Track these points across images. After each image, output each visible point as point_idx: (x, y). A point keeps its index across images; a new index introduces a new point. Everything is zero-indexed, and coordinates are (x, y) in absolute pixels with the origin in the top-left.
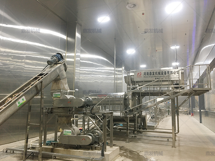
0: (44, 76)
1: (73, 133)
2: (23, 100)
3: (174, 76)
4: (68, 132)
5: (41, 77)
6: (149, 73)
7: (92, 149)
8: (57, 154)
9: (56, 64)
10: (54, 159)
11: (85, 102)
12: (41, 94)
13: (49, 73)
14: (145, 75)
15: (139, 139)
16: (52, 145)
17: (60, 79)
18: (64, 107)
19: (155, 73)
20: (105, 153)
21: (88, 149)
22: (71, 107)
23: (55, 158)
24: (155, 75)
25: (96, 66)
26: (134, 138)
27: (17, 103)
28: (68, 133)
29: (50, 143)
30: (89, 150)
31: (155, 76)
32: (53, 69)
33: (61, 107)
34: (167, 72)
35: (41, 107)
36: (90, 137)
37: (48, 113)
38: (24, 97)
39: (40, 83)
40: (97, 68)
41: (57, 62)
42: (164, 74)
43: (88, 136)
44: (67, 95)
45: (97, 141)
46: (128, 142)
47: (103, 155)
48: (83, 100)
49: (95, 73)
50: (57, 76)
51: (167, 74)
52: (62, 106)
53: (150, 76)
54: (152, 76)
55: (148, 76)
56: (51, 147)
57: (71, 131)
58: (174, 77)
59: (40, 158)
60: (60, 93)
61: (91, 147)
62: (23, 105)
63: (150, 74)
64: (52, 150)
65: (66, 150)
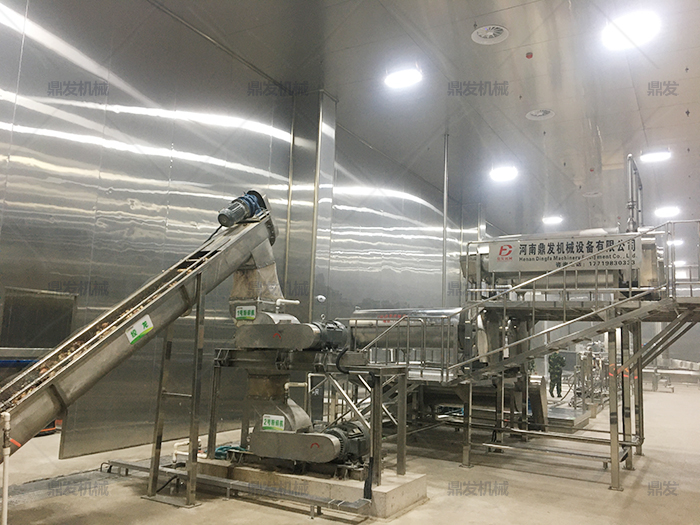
0: (208, 257)
1: (288, 426)
2: (145, 324)
3: (618, 257)
4: (274, 422)
5: (198, 261)
6: (537, 248)
7: (341, 476)
8: (241, 483)
9: (245, 222)
10: (232, 497)
11: (321, 335)
12: (198, 310)
13: (222, 249)
14: (523, 254)
15: (509, 459)
16: (230, 457)
17: (254, 267)
18: (264, 349)
19: (555, 248)
20: (375, 488)
21: (330, 475)
22: (281, 350)
23: (236, 497)
24: (556, 254)
25: (388, 222)
26: (493, 456)
27: (128, 333)
28: (275, 426)
29: (226, 453)
30: (332, 477)
31: (555, 258)
32: (233, 238)
33: (257, 349)
34: (595, 245)
35: (196, 346)
36: (335, 440)
37: (221, 365)
38: (147, 318)
39: (194, 278)
40: (391, 229)
41: (245, 218)
42: (585, 249)
43: (328, 436)
44: (274, 312)
45: (356, 452)
46: (469, 465)
47: (368, 493)
48: (315, 329)
49: (383, 243)
50: (245, 259)
51: (595, 249)
52: (258, 344)
53: (541, 256)
54: (546, 255)
55: (535, 257)
56: (227, 463)
57: (282, 418)
58: (618, 260)
59: (192, 492)
60: (254, 308)
61: (339, 469)
62: (146, 340)
63: (542, 251)
64: (229, 473)
65: (266, 473)
